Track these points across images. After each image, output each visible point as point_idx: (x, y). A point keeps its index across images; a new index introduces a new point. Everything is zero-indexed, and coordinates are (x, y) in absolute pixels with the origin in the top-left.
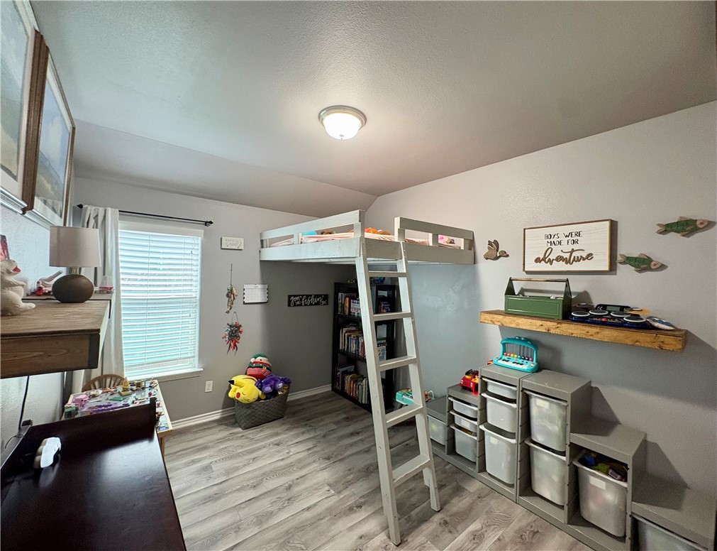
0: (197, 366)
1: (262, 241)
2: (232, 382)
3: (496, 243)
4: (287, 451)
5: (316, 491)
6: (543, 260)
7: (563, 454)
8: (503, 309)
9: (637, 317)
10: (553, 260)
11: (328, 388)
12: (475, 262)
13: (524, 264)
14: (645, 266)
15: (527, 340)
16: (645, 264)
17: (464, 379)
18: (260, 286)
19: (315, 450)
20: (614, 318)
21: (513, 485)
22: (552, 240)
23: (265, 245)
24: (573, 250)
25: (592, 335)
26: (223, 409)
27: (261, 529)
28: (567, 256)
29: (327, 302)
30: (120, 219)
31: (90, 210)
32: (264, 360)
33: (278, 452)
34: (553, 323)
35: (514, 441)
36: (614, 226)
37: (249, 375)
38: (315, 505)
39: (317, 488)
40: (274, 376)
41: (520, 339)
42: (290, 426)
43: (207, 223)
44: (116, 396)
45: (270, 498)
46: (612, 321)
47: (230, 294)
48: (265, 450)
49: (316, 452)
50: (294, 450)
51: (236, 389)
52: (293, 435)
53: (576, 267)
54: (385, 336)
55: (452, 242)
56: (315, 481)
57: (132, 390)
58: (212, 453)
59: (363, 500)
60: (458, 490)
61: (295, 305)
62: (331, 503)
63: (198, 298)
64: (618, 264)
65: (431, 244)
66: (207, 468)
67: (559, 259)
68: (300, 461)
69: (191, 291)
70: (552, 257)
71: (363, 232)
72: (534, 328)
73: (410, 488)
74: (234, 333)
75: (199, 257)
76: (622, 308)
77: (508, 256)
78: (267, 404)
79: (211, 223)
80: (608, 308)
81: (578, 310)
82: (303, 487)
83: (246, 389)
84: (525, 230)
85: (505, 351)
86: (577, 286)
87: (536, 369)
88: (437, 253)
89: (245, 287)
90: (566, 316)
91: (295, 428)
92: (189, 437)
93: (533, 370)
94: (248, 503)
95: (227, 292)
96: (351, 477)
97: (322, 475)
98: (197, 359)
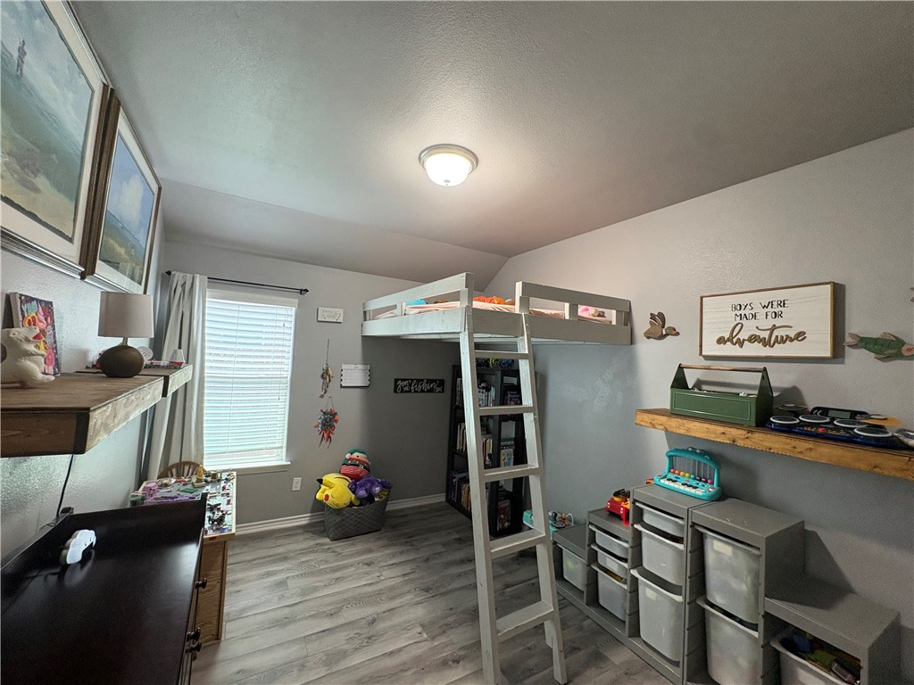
0: (284, 458)
1: (365, 312)
2: (320, 481)
3: (661, 316)
4: (378, 574)
5: (405, 632)
6: (728, 340)
7: (754, 627)
8: (669, 407)
9: (879, 428)
10: (744, 340)
11: (441, 498)
12: (632, 341)
13: (701, 346)
14: (893, 351)
15: (704, 453)
16: (894, 349)
17: (612, 501)
18: (360, 367)
19: (412, 576)
20: (837, 428)
21: (679, 662)
22: (743, 312)
23: (368, 318)
24: (774, 327)
25: (801, 453)
26: (311, 512)
27: (329, 672)
28: (765, 335)
29: (443, 389)
30: (208, 287)
31: (178, 277)
32: (362, 456)
33: (368, 573)
34: (740, 432)
35: (679, 598)
36: (838, 293)
37: (344, 474)
38: (400, 650)
39: (406, 628)
40: (372, 477)
41: (694, 451)
42: (386, 542)
43: (305, 291)
44: (189, 486)
45: (348, 632)
46: (834, 432)
47: (325, 375)
48: (352, 569)
49: (413, 580)
50: (387, 573)
51: (325, 490)
52: (388, 554)
53: (779, 351)
54: (514, 436)
55: (601, 315)
56: (405, 618)
57: (206, 481)
58: (290, 566)
59: (462, 653)
60: (598, 658)
61: (402, 391)
62: (422, 650)
63: (289, 378)
64: (847, 348)
65: (567, 317)
66: (282, 583)
67: (753, 339)
68: (391, 588)
69: (281, 369)
70: (744, 335)
71: (470, 300)
72: (712, 437)
73: (529, 646)
74: (329, 422)
75: (292, 331)
76: (854, 414)
77: (678, 334)
78: (360, 511)
79: (307, 291)
80: (831, 414)
81: (783, 414)
82: (387, 624)
83: (336, 489)
84: (702, 298)
85: (672, 467)
86: (780, 379)
87: (718, 497)
88: (577, 329)
89: (344, 367)
90: (762, 422)
91: (393, 545)
92: (270, 543)
93: (712, 496)
94: (320, 634)
95: (322, 372)
96: (451, 619)
97: (416, 611)
98: (284, 450)
